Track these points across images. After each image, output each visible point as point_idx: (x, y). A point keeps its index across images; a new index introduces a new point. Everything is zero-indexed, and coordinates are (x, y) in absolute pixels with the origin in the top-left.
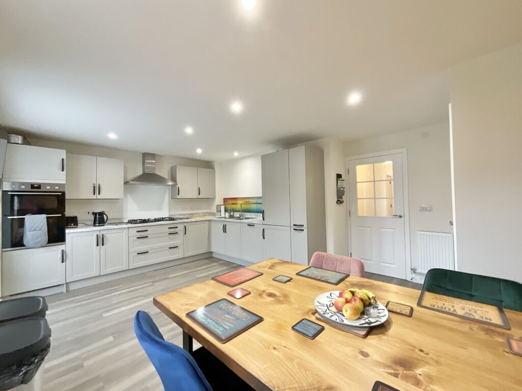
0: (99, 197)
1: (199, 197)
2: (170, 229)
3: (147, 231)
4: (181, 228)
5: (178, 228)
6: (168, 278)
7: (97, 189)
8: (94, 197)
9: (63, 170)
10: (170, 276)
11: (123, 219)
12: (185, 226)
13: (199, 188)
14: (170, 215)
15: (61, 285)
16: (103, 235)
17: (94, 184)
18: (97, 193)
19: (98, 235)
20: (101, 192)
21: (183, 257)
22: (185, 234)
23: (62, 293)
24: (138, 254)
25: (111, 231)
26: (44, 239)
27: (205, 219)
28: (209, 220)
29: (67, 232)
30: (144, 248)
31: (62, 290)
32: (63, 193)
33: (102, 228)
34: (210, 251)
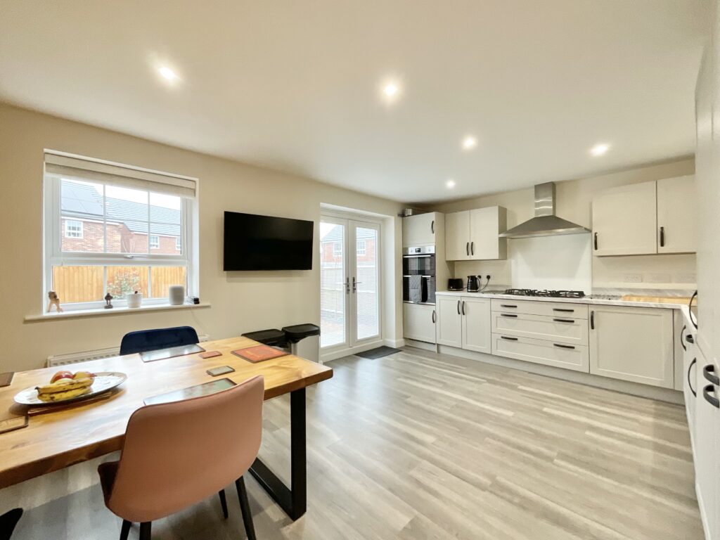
0: (473, 258)
1: (662, 250)
2: (557, 312)
3: (516, 307)
4: (581, 314)
5: (573, 313)
6: (514, 388)
7: (470, 248)
8: (468, 258)
9: (433, 232)
10: (520, 387)
11: (511, 286)
12: (593, 312)
13: (662, 228)
14: (593, 289)
15: (434, 344)
16: (463, 302)
17: (468, 243)
18: (470, 253)
19: (459, 302)
20: (475, 252)
21: (588, 372)
22: (593, 328)
23: (435, 352)
24: (502, 337)
25: (471, 300)
26: (419, 297)
27: (655, 305)
28: (673, 309)
29: (436, 293)
30: (511, 332)
31: (434, 349)
32: (433, 255)
33: (464, 295)
34: (676, 389)
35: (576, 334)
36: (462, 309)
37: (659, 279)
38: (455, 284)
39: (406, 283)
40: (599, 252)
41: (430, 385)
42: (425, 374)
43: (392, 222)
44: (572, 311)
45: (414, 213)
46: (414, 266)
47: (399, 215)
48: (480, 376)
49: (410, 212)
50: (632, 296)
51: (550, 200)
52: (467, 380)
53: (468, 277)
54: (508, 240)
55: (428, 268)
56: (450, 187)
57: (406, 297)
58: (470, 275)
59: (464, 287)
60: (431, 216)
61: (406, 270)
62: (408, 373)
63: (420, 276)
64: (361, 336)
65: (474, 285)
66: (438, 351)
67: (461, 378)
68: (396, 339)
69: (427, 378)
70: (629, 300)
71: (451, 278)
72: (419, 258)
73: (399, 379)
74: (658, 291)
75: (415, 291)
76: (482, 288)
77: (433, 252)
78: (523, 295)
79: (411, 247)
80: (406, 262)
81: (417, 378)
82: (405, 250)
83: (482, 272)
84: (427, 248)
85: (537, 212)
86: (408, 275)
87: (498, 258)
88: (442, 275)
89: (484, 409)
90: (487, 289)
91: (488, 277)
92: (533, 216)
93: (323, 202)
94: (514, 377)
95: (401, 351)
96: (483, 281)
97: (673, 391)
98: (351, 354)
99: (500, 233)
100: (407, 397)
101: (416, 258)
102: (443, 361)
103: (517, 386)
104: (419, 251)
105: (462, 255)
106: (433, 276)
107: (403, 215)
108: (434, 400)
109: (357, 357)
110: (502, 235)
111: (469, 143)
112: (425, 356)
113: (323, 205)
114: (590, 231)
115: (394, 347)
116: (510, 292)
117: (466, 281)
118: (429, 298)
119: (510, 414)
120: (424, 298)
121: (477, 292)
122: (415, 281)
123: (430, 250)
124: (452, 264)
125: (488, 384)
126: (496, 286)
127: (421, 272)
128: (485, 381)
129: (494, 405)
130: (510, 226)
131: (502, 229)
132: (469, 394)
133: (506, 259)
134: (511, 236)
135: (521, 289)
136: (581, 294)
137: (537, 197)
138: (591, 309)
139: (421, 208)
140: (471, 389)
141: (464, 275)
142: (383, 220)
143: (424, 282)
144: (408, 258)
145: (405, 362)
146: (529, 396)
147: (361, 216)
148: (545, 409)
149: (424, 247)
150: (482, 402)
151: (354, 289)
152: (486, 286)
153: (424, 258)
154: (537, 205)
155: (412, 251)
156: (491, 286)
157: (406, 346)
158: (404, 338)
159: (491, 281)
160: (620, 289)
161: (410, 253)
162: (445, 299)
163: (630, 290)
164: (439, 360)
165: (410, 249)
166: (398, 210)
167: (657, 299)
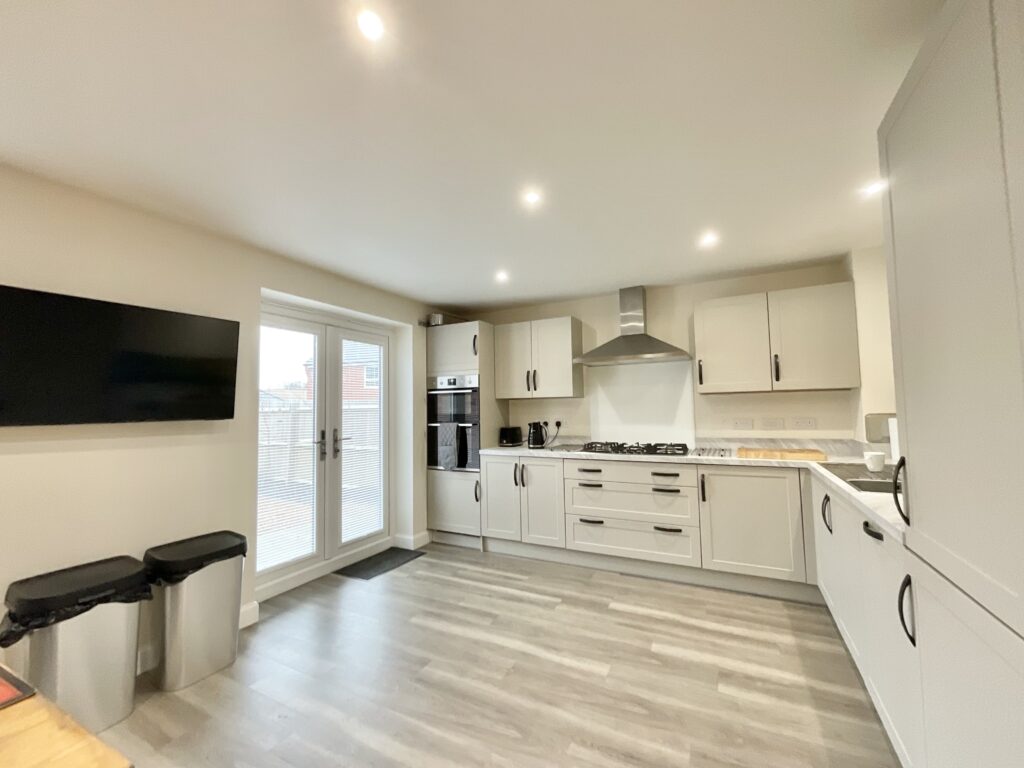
0: (536, 394)
1: (778, 386)
2: (656, 478)
3: (600, 471)
4: (688, 480)
5: (678, 479)
6: (602, 608)
7: (532, 380)
8: (528, 395)
9: (476, 354)
10: (613, 605)
11: (590, 438)
12: (703, 476)
13: (776, 356)
14: (697, 440)
15: (478, 537)
16: (523, 466)
17: (528, 372)
18: (532, 387)
19: (516, 465)
20: (539, 385)
21: (699, 566)
22: (704, 499)
23: (479, 550)
24: (581, 520)
25: (534, 462)
26: (454, 458)
27: (778, 463)
28: (799, 469)
29: (481, 452)
30: (593, 512)
31: (479, 545)
32: (475, 390)
33: (523, 453)
34: (809, 582)
35: (682, 510)
36: (520, 477)
37: (770, 424)
38: (509, 437)
39: (432, 436)
40: (706, 387)
41: (468, 624)
42: (463, 599)
43: (409, 337)
44: (677, 475)
45: (447, 321)
46: (447, 408)
47: (420, 323)
48: (550, 589)
49: (438, 318)
50: (747, 450)
51: (640, 313)
52: (531, 602)
53: (530, 425)
54: (585, 368)
55: (468, 411)
56: (501, 281)
57: (432, 460)
58: (532, 421)
59: (524, 439)
60: (472, 328)
61: (432, 414)
62: (431, 601)
63: (455, 424)
64: (347, 536)
65: (538, 438)
66: (485, 549)
67: (520, 600)
68: (415, 533)
69: (464, 609)
70: (746, 457)
71: (503, 426)
72: (455, 394)
73: (414, 620)
74: (772, 440)
75: (447, 450)
76: (550, 440)
77: (475, 384)
78: (607, 452)
79: (442, 376)
80: (432, 401)
81: (447, 613)
82: (431, 381)
83: (550, 417)
84: (467, 378)
85: (623, 329)
86: (436, 422)
87: (571, 395)
88: (489, 421)
89: (560, 666)
90: (557, 443)
91: (558, 424)
92: (618, 334)
93: (268, 287)
94: (601, 586)
95: (422, 554)
96: (551, 430)
97: (805, 585)
98: (327, 571)
99: (574, 357)
100: (424, 662)
101: (450, 394)
102: (492, 566)
103: (607, 605)
104: (454, 383)
105: (519, 390)
106: (476, 424)
107: (427, 324)
108: (475, 660)
109: (340, 577)
110: (576, 361)
111: (532, 197)
112: (463, 561)
113: (266, 292)
114: (691, 358)
115: (412, 547)
116: (589, 447)
117: (526, 431)
118: (469, 461)
119: (602, 669)
120: (462, 461)
121: (543, 448)
122: (447, 432)
123: (470, 382)
124: (505, 404)
125: (564, 607)
126: (569, 437)
127: (459, 417)
128: (559, 600)
129: (576, 654)
130: (586, 349)
131: (577, 352)
132: (534, 634)
133: (582, 396)
134: (589, 362)
135: (604, 441)
136: (684, 449)
137: (623, 308)
138: (702, 471)
139: (457, 313)
140: (537, 622)
141: (523, 421)
142: (394, 330)
143: (462, 434)
144: (436, 395)
145: (426, 579)
146: (628, 622)
147: (350, 319)
148: (655, 648)
149: (462, 377)
150: (556, 649)
151: (337, 451)
152: (555, 437)
153: (464, 394)
154: (625, 320)
155: (442, 383)
156: (563, 437)
157: (433, 542)
158: (428, 529)
159: (563, 431)
160: (729, 440)
161: (439, 387)
162: (494, 461)
163: (740, 440)
164: (485, 565)
165: (439, 380)
166: (421, 315)
167: (778, 454)
